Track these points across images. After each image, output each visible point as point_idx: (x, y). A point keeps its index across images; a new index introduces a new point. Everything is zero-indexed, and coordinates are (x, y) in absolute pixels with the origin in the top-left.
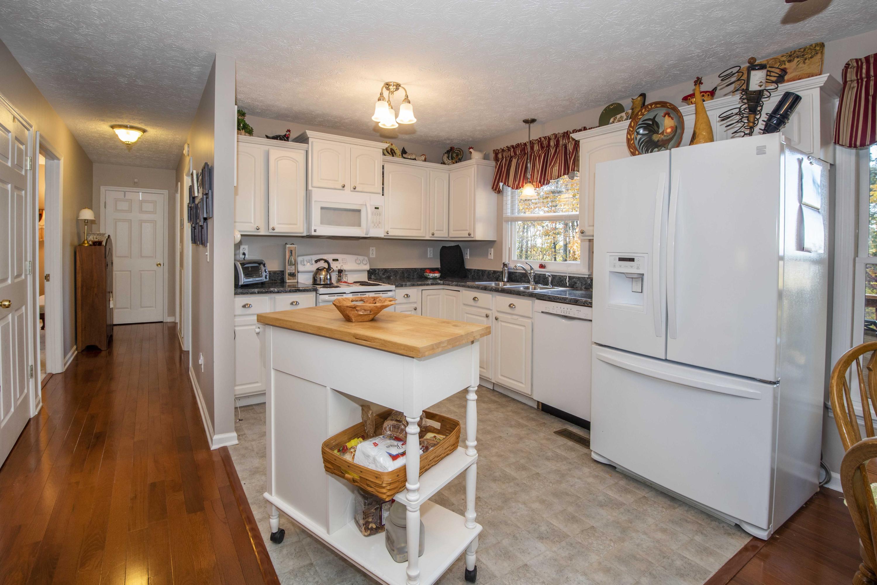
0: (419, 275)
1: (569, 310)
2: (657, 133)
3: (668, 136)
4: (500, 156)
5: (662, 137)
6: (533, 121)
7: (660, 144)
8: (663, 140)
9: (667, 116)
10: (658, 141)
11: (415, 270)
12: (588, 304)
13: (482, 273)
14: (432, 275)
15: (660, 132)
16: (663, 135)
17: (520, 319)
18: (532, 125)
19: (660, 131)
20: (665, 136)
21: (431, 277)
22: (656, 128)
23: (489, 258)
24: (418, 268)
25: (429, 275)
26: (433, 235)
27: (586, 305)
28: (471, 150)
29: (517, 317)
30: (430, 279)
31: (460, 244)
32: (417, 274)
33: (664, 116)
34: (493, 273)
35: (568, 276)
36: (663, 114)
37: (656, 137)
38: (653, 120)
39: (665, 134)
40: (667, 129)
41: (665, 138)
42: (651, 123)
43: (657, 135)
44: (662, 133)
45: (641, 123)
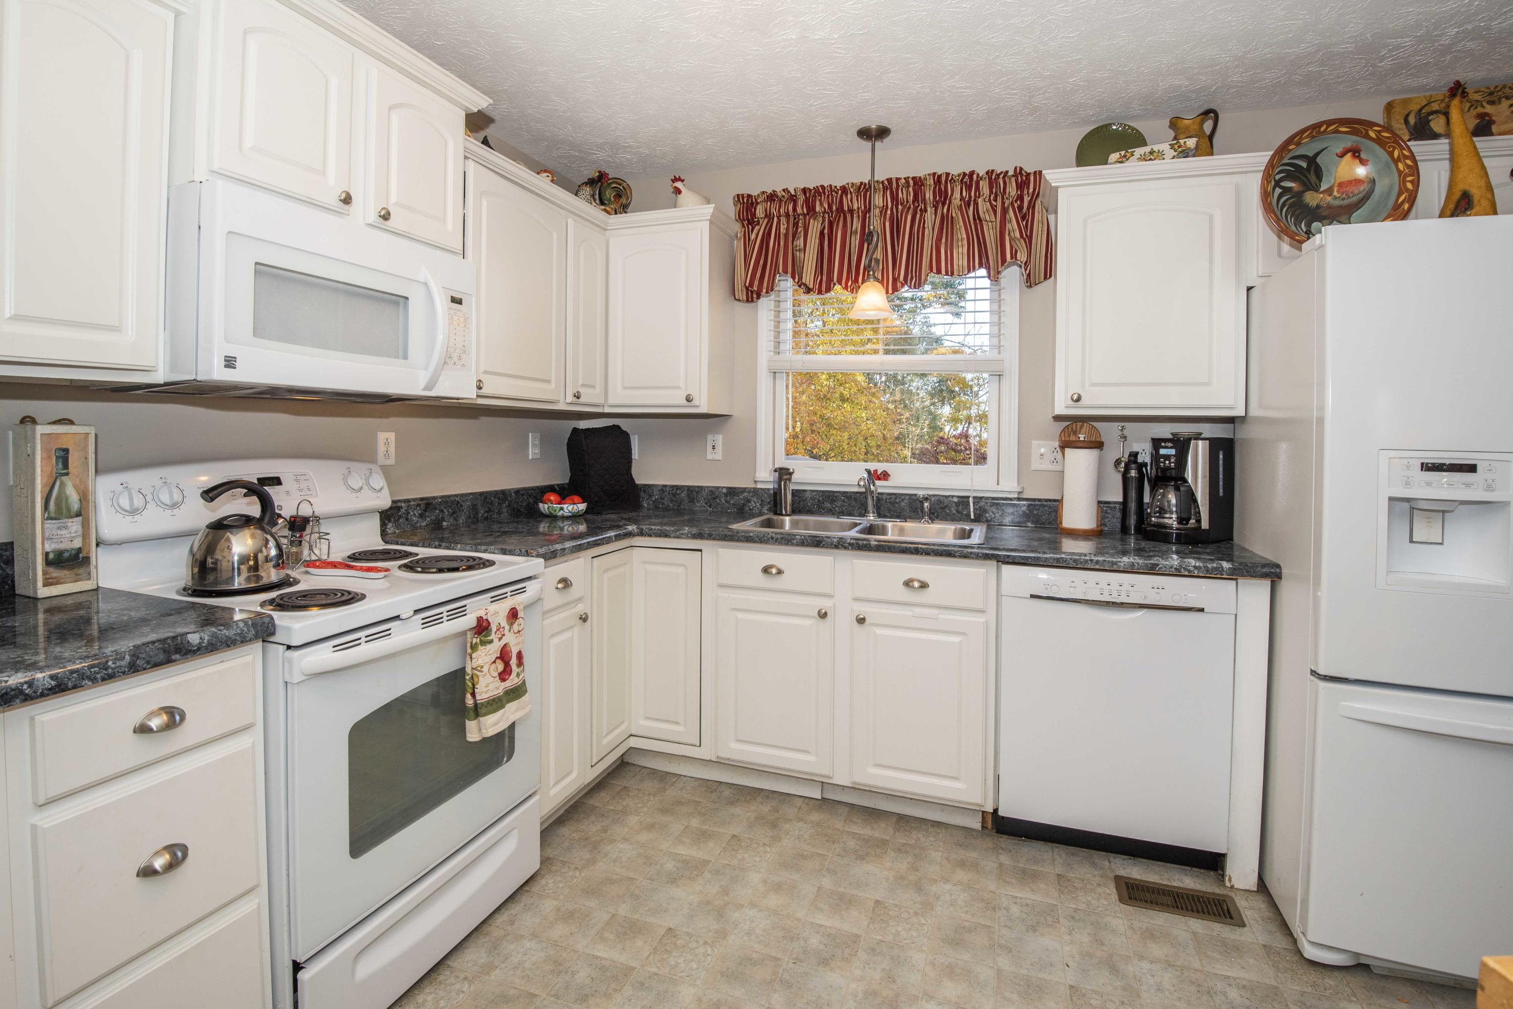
0: (514, 510)
2: (1316, 189)
3: (1344, 199)
4: (760, 212)
5: (1329, 199)
6: (882, 133)
7: (1324, 214)
8: (1329, 207)
9: (1349, 155)
10: (1318, 207)
11: (503, 495)
12: (1189, 571)
13: (688, 495)
14: (570, 508)
15: (1322, 189)
16: (1330, 195)
17: (941, 616)
18: (878, 144)
19: (1324, 187)
20: (1335, 198)
21: (566, 514)
22: (1313, 178)
23: (709, 457)
24: (509, 490)
25: (562, 509)
26: (578, 398)
27: (1186, 573)
28: (679, 185)
29: (934, 612)
30: (564, 518)
31: (624, 424)
32: (509, 506)
33: (1342, 155)
34: (726, 495)
36: (1339, 150)
37: (1312, 199)
38: (1312, 160)
39: (1335, 193)
40: (1341, 185)
41: (1338, 203)
42: (1304, 165)
43: (1316, 194)
44: (1329, 191)
45: (1286, 161)
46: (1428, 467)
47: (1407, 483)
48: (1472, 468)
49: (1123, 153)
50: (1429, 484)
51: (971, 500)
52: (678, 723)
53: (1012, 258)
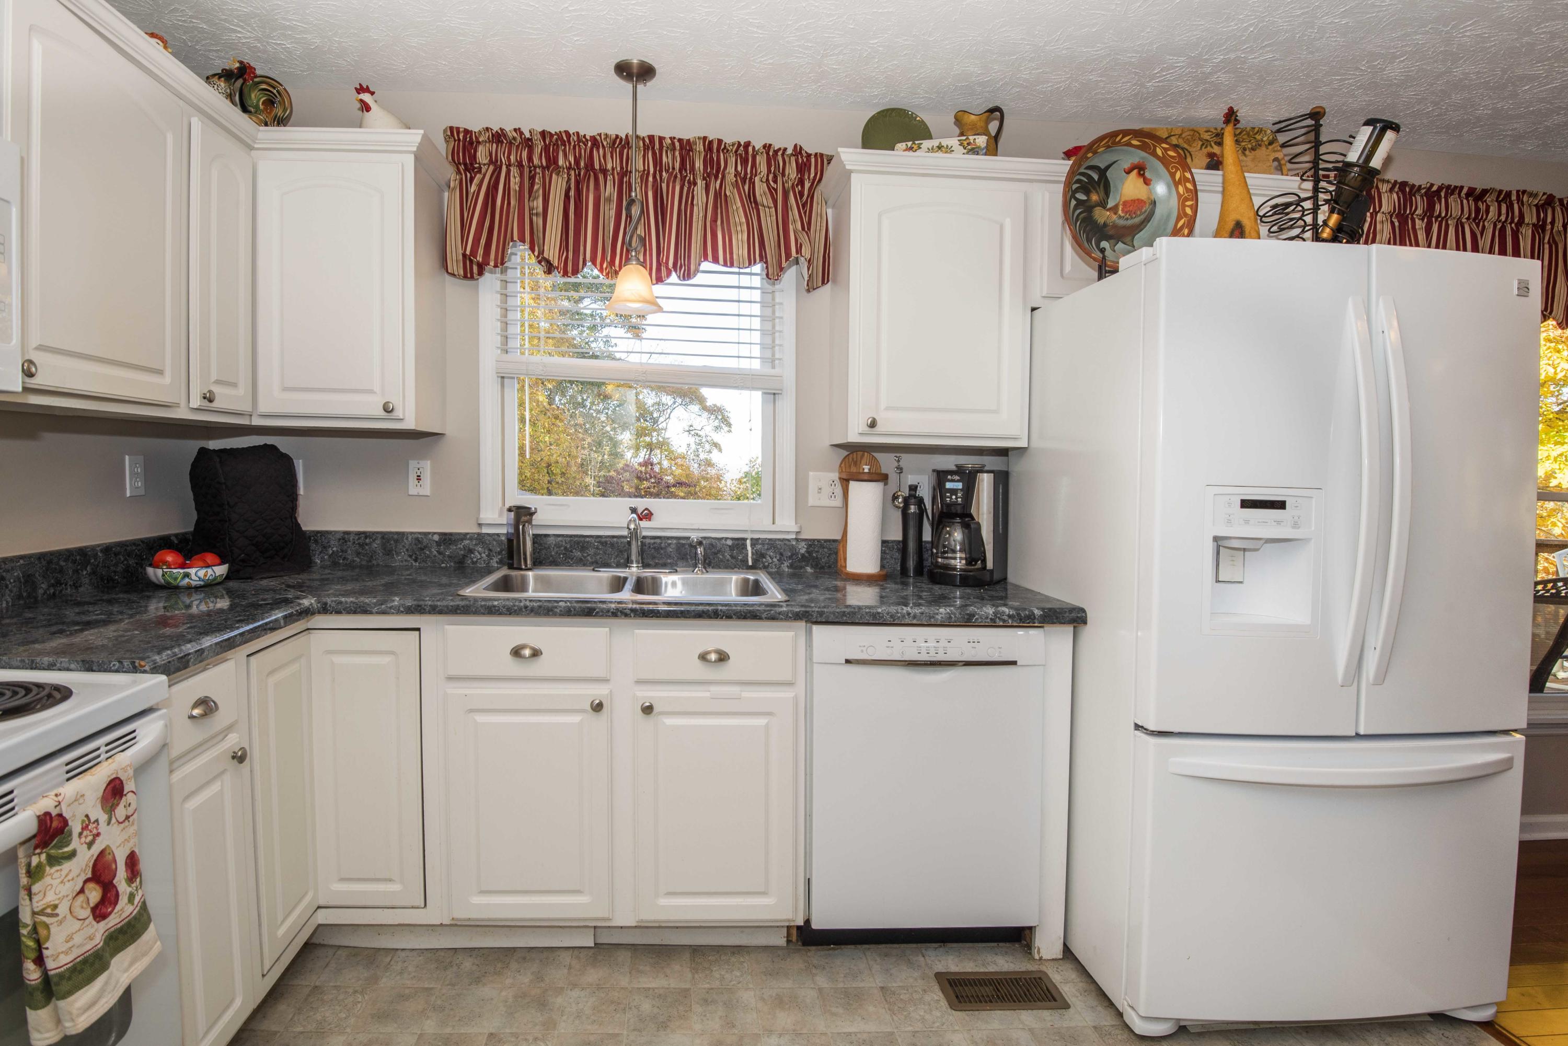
3: (1127, 219)
5: (1114, 217)
7: (1111, 233)
8: (1115, 226)
9: (1135, 172)
10: (1105, 225)
13: (383, 546)
14: (202, 573)
15: (1109, 206)
16: (1115, 214)
17: (743, 694)
19: (1111, 204)
20: (1120, 217)
21: (194, 583)
23: (413, 490)
24: (93, 548)
25: (187, 575)
27: (1001, 623)
28: (368, 98)
30: (190, 589)
33: (1128, 172)
34: (438, 544)
35: (752, 539)
36: (1127, 166)
37: (1101, 216)
38: (1103, 172)
39: (1120, 212)
40: (1125, 203)
41: (1122, 222)
42: (1096, 177)
43: (1104, 212)
44: (1114, 209)
45: (1082, 170)
46: (1246, 504)
47: (1229, 521)
48: (1281, 505)
49: (909, 144)
50: (1247, 522)
51: (748, 542)
52: (390, 880)
53: (797, 253)
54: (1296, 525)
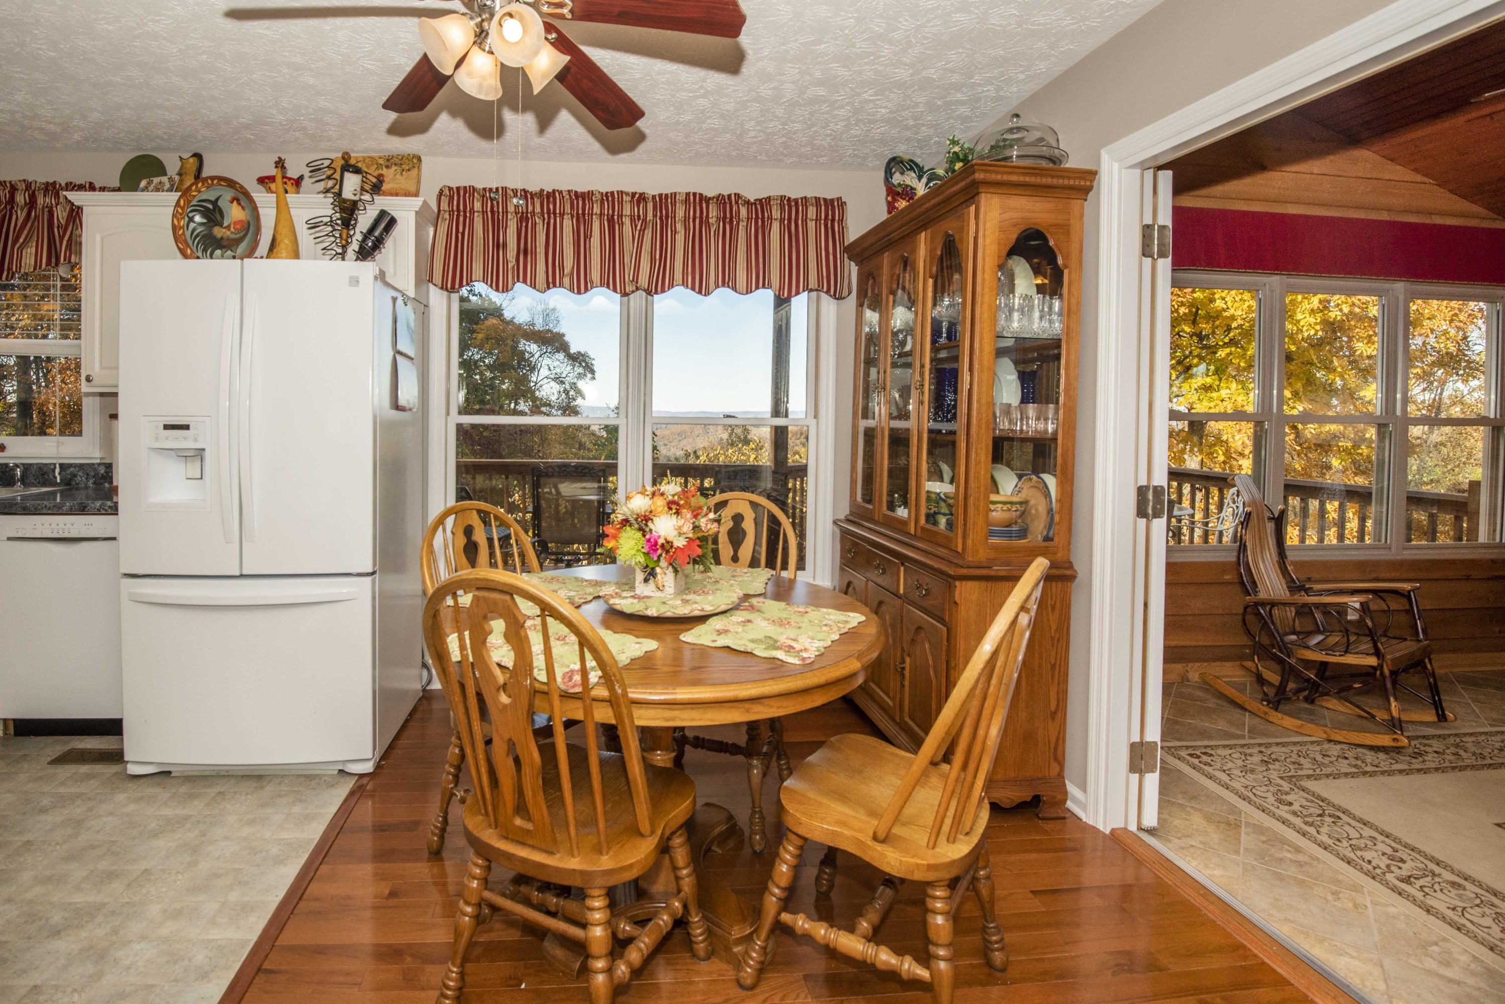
1: (69, 526)
2: (221, 225)
3: (236, 233)
5: (228, 233)
7: (226, 244)
8: (228, 239)
9: (235, 202)
10: (222, 238)
12: (106, 510)
15: (225, 225)
16: (229, 230)
20: (232, 232)
22: (219, 217)
27: (104, 512)
33: (232, 202)
35: (61, 465)
36: (228, 199)
37: (218, 232)
38: (214, 204)
39: (232, 229)
40: (235, 223)
41: (233, 236)
42: (209, 207)
43: (221, 229)
44: (228, 227)
45: (195, 203)
46: (167, 427)
47: (157, 439)
48: (187, 427)
50: (167, 438)
51: (58, 466)
54: (196, 440)
